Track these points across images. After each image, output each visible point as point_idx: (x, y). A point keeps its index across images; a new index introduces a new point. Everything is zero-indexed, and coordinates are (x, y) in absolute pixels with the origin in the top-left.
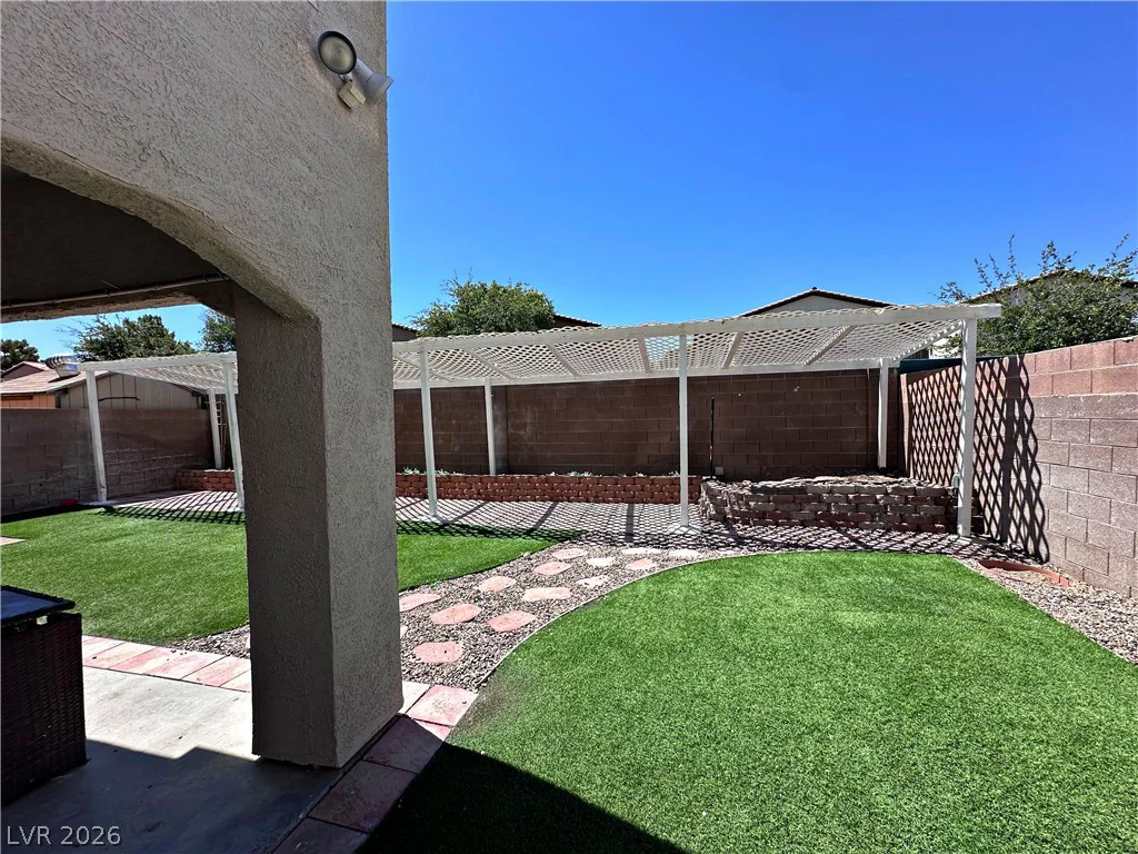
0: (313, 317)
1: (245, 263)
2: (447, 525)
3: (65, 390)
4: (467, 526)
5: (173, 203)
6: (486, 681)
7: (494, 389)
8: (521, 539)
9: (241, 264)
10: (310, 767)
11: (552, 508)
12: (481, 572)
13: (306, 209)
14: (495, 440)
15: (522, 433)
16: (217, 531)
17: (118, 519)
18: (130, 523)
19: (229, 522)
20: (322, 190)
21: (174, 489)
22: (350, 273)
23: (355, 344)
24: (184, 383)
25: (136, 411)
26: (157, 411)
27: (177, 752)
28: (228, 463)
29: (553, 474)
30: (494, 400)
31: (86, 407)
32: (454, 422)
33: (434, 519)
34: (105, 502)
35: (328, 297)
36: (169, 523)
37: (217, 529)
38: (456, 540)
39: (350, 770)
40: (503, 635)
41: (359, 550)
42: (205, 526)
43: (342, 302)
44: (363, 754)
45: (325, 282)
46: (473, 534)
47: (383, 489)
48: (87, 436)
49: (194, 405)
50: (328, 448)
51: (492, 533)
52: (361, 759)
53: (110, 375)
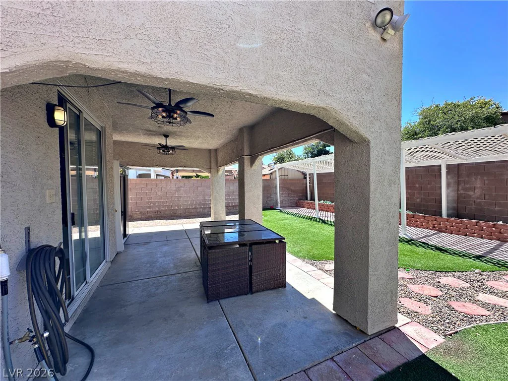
0: (367, 140)
1: (344, 123)
2: (413, 240)
3: (272, 173)
4: (427, 244)
5: (326, 108)
6: (450, 335)
7: (449, 167)
8: (471, 260)
9: (342, 124)
10: (355, 327)
11: (500, 245)
12: (440, 272)
13: (367, 94)
14: (447, 196)
15: (471, 193)
16: (310, 223)
17: (283, 214)
18: (286, 216)
19: (314, 220)
20: (373, 83)
21: (296, 206)
22: (383, 117)
23: (384, 150)
24: (300, 170)
25: (287, 179)
26: (292, 180)
27: (309, 297)
28: (313, 199)
29: (501, 222)
30: (448, 173)
31: (276, 178)
32: (417, 185)
33: (404, 236)
34: (279, 208)
35: (373, 130)
36: (296, 218)
37: (310, 222)
38: (420, 250)
39: (373, 338)
40: (462, 314)
41: (381, 243)
42: (307, 220)
43: (379, 131)
44: (379, 334)
45: (373, 124)
46: (432, 249)
47: (393, 217)
48: (276, 187)
49: (302, 178)
50: (371, 197)
51: (446, 251)
52: (378, 337)
53: (282, 168)
